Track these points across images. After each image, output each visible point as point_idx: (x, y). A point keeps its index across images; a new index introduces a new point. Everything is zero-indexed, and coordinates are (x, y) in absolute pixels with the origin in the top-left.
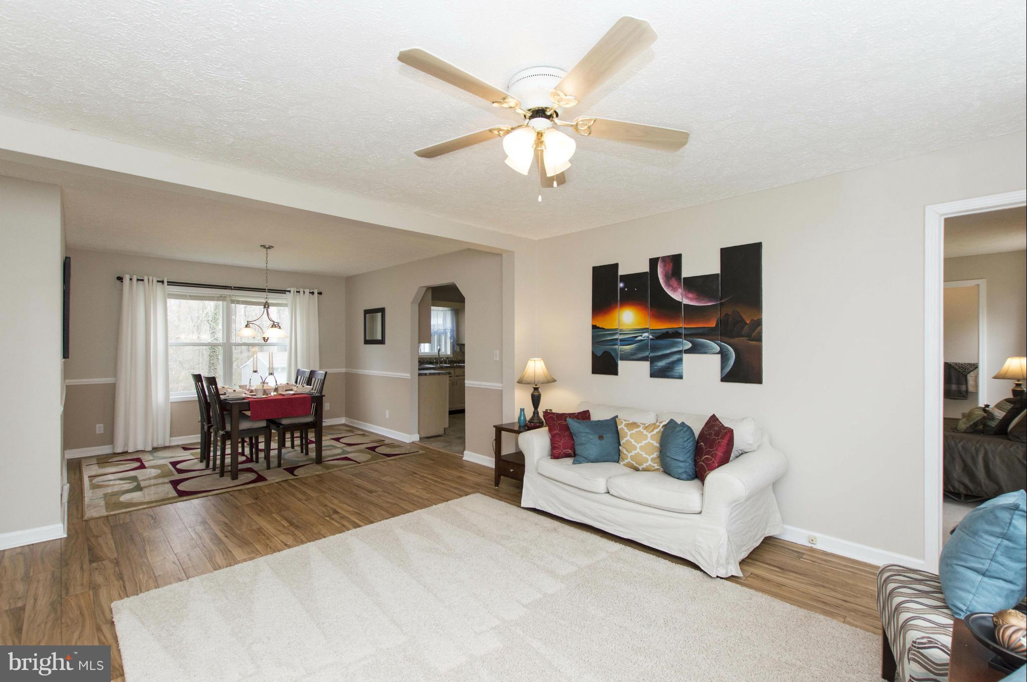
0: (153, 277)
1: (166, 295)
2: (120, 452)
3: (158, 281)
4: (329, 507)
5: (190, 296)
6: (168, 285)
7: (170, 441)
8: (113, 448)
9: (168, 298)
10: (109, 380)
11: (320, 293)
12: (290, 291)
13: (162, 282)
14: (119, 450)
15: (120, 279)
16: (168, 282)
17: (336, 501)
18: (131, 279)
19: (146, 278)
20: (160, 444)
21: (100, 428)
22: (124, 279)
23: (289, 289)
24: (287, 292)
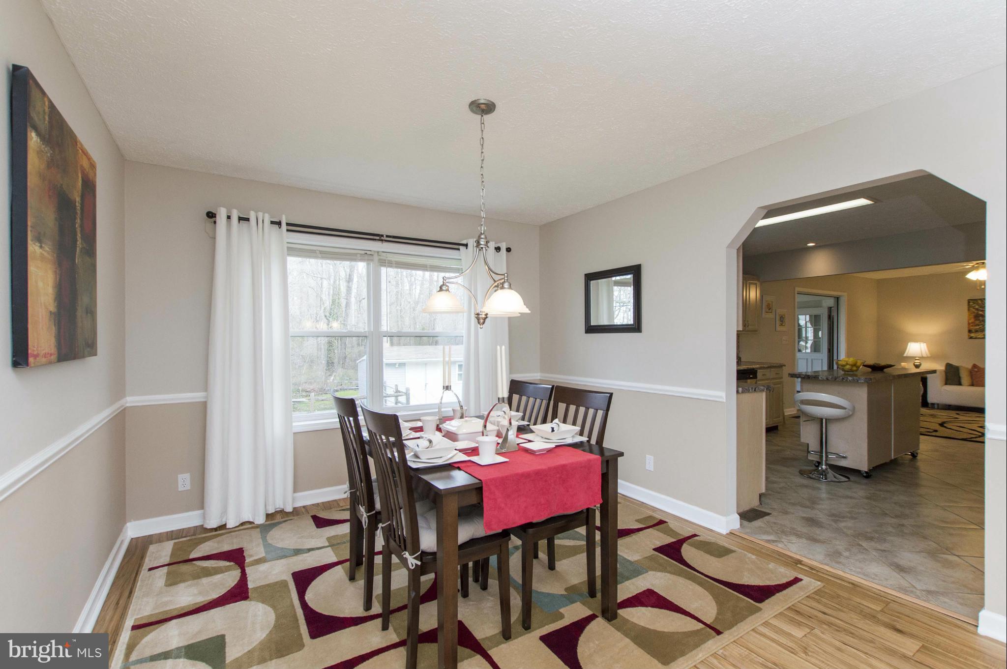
0: (264, 213)
1: (286, 249)
2: (215, 526)
3: (272, 223)
5: (321, 252)
6: (288, 230)
7: (294, 499)
8: (204, 517)
9: (288, 255)
10: (197, 396)
11: (508, 250)
12: (466, 245)
13: (279, 224)
14: (212, 523)
15: (211, 215)
16: (288, 224)
18: (229, 217)
19: (252, 216)
20: (278, 507)
21: (184, 481)
22: (217, 216)
23: (464, 242)
24: (461, 248)
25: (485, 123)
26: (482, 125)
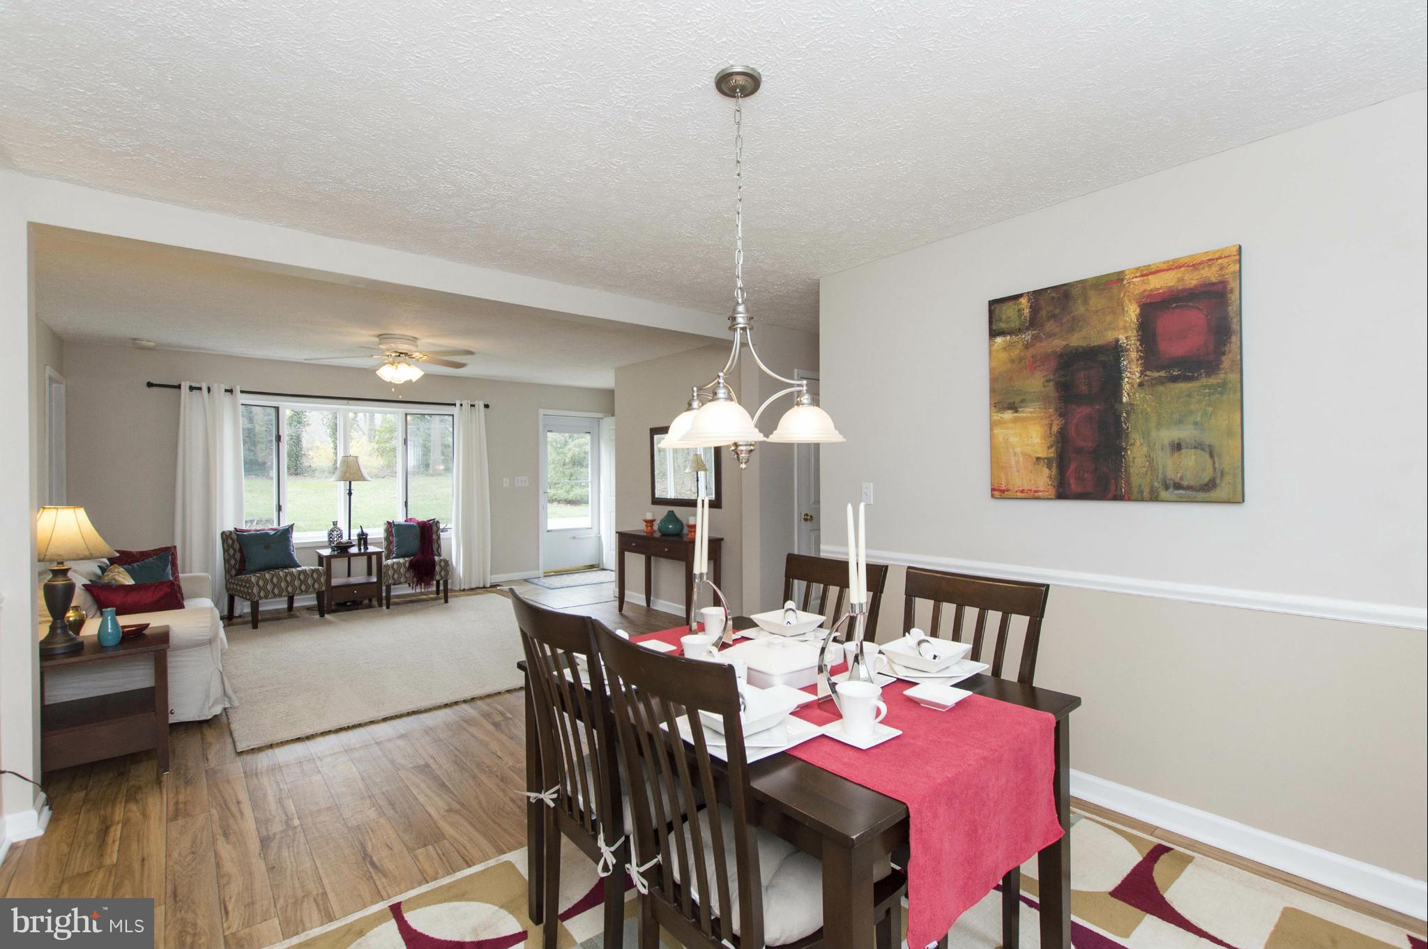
4: (506, 735)
17: (495, 746)
25: (743, 110)
26: (738, 114)
